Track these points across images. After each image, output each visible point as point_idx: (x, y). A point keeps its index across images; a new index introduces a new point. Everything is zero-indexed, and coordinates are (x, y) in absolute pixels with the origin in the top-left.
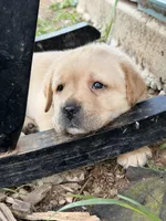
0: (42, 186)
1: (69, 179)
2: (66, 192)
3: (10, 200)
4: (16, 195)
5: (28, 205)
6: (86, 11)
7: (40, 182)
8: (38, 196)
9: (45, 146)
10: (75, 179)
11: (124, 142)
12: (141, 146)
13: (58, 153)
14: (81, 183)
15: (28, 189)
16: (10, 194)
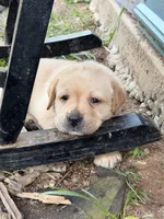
0: (33, 172)
1: (54, 169)
2: (50, 179)
3: (7, 180)
4: (12, 177)
5: (20, 186)
6: (97, 11)
7: (32, 170)
8: (28, 179)
9: (38, 143)
10: (59, 170)
11: (99, 146)
12: (112, 151)
13: (48, 150)
14: (63, 174)
15: (22, 173)
16: (7, 176)
